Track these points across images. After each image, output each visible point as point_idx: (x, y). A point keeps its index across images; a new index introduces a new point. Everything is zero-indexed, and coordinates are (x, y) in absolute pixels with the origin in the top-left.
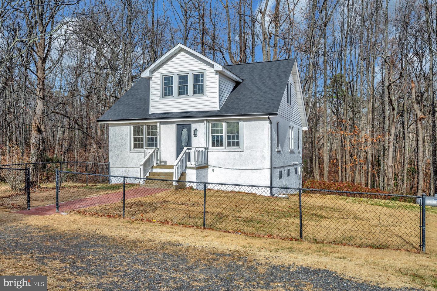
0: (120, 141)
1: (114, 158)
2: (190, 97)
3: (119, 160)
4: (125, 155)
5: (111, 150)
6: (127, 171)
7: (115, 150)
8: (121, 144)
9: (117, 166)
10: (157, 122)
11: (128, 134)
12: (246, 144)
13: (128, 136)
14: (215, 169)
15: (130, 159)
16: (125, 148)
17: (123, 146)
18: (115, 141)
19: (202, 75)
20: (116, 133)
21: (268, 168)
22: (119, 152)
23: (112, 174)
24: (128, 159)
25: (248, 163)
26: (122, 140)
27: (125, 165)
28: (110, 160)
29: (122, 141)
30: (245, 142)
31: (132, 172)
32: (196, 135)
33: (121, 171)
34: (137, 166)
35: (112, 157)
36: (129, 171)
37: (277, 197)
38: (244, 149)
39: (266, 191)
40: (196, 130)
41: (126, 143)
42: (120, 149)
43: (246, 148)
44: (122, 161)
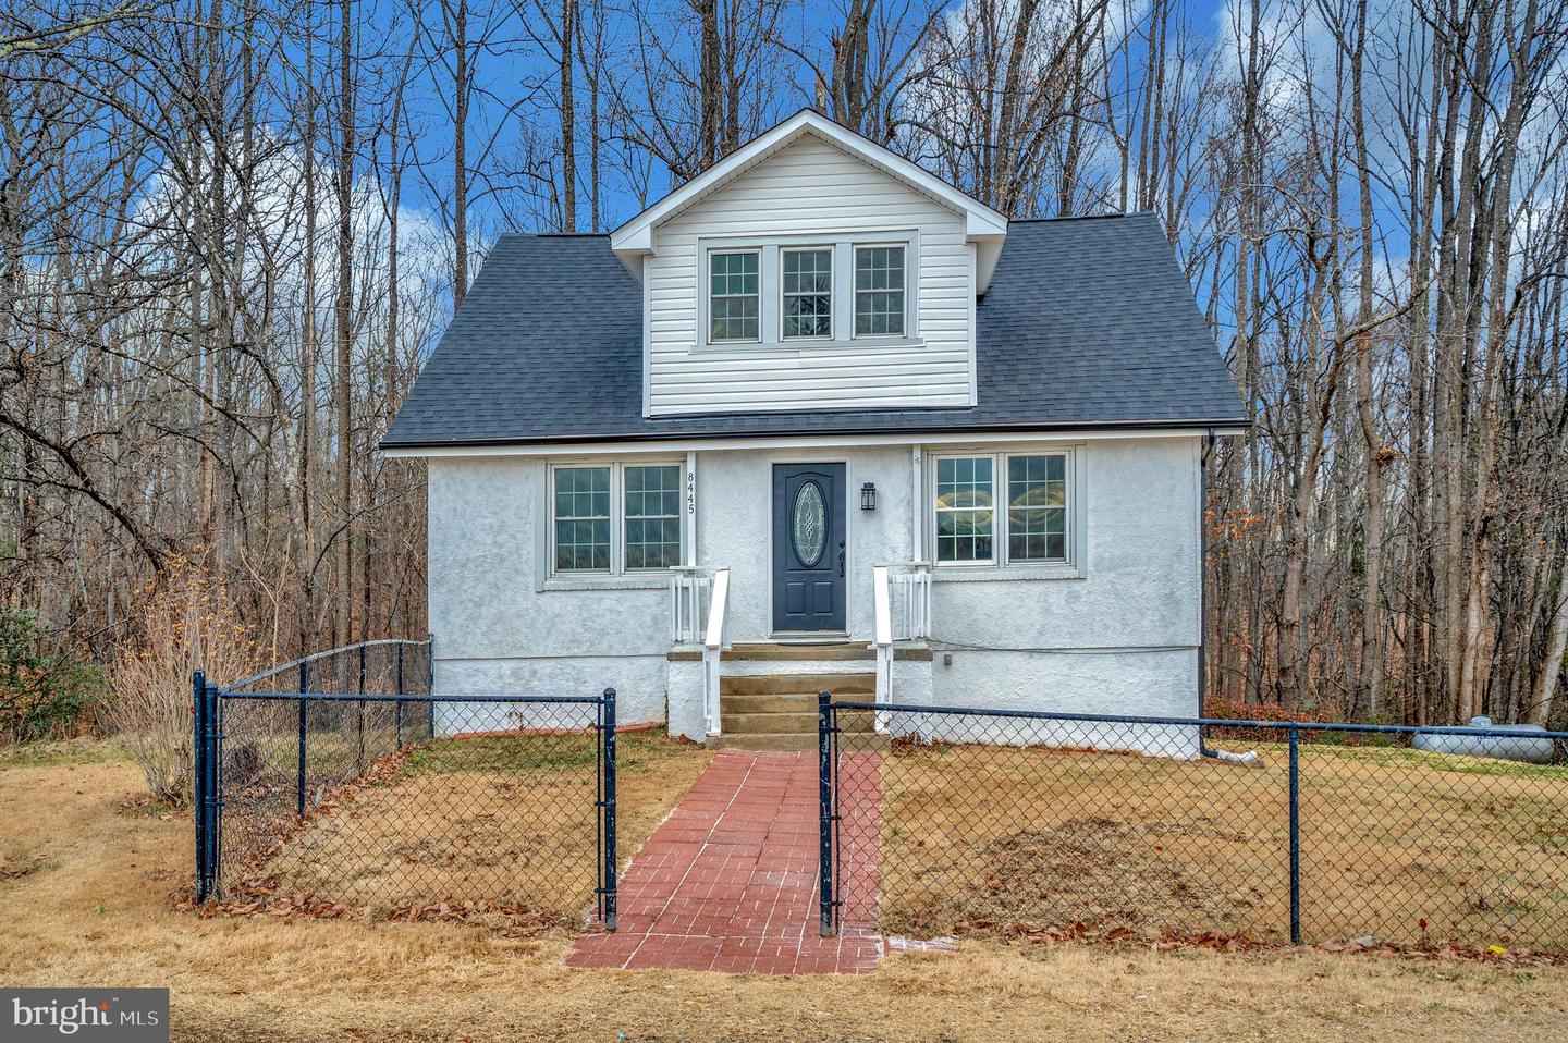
0: (489, 540)
1: (458, 618)
2: (842, 346)
3: (483, 625)
4: (514, 601)
5: (440, 582)
6: (526, 674)
7: (463, 579)
8: (495, 550)
9: (471, 652)
10: (684, 454)
11: (532, 506)
12: (1097, 546)
13: (532, 518)
14: (956, 657)
15: (541, 620)
16: (517, 571)
17: (502, 560)
18: (463, 537)
19: (897, 254)
20: (467, 502)
21: (1190, 648)
22: (481, 590)
23: (443, 689)
24: (534, 621)
25: (1106, 627)
26: (499, 532)
27: (514, 647)
28: (434, 625)
29: (500, 539)
30: (1092, 541)
31: (552, 676)
32: (869, 509)
33: (493, 673)
34: (576, 651)
35: (445, 612)
36: (534, 673)
37: (1227, 762)
38: (1090, 568)
39: (1180, 740)
40: (869, 489)
41: (518, 549)
42: (490, 577)
43: (1095, 565)
44: (499, 628)
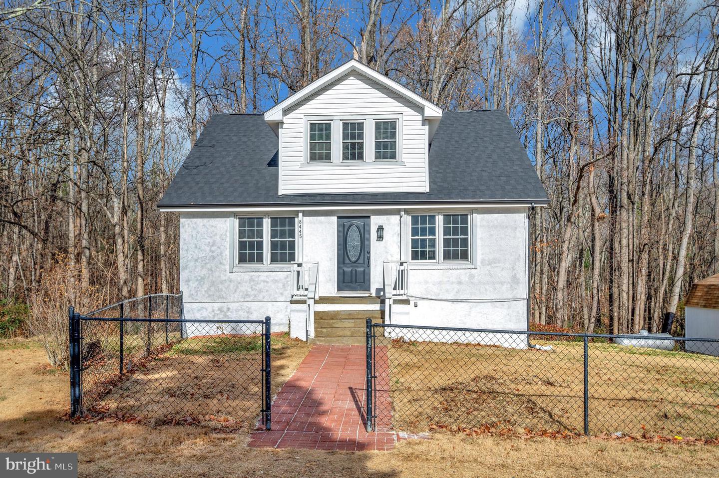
0: (208, 249)
1: (193, 284)
2: (369, 164)
3: (205, 287)
4: (219, 277)
5: (185, 268)
6: (225, 309)
7: (196, 267)
8: (211, 254)
9: (199, 299)
10: (298, 212)
11: (228, 234)
12: (482, 254)
13: (228, 239)
14: (420, 303)
15: (232, 285)
16: (221, 263)
17: (214, 258)
18: (196, 247)
19: (394, 124)
20: (198, 232)
21: (524, 299)
22: (204, 272)
23: (187, 316)
24: (229, 286)
25: (486, 290)
26: (213, 246)
27: (219, 297)
28: (183, 287)
29: (213, 249)
30: (480, 252)
31: (237, 310)
32: (380, 238)
33: (210, 310)
34: (248, 299)
35: (188, 281)
36: (229, 309)
37: (538, 350)
38: (479, 263)
39: (518, 341)
40: (380, 229)
41: (221, 253)
42: (208, 266)
43: (482, 263)
44: (212, 289)
